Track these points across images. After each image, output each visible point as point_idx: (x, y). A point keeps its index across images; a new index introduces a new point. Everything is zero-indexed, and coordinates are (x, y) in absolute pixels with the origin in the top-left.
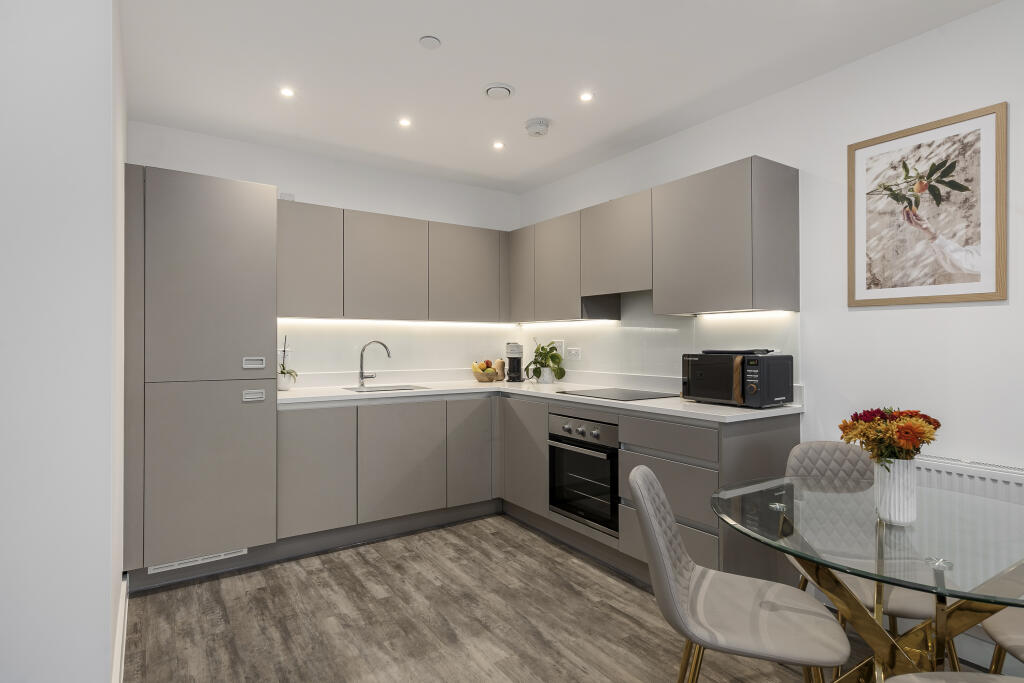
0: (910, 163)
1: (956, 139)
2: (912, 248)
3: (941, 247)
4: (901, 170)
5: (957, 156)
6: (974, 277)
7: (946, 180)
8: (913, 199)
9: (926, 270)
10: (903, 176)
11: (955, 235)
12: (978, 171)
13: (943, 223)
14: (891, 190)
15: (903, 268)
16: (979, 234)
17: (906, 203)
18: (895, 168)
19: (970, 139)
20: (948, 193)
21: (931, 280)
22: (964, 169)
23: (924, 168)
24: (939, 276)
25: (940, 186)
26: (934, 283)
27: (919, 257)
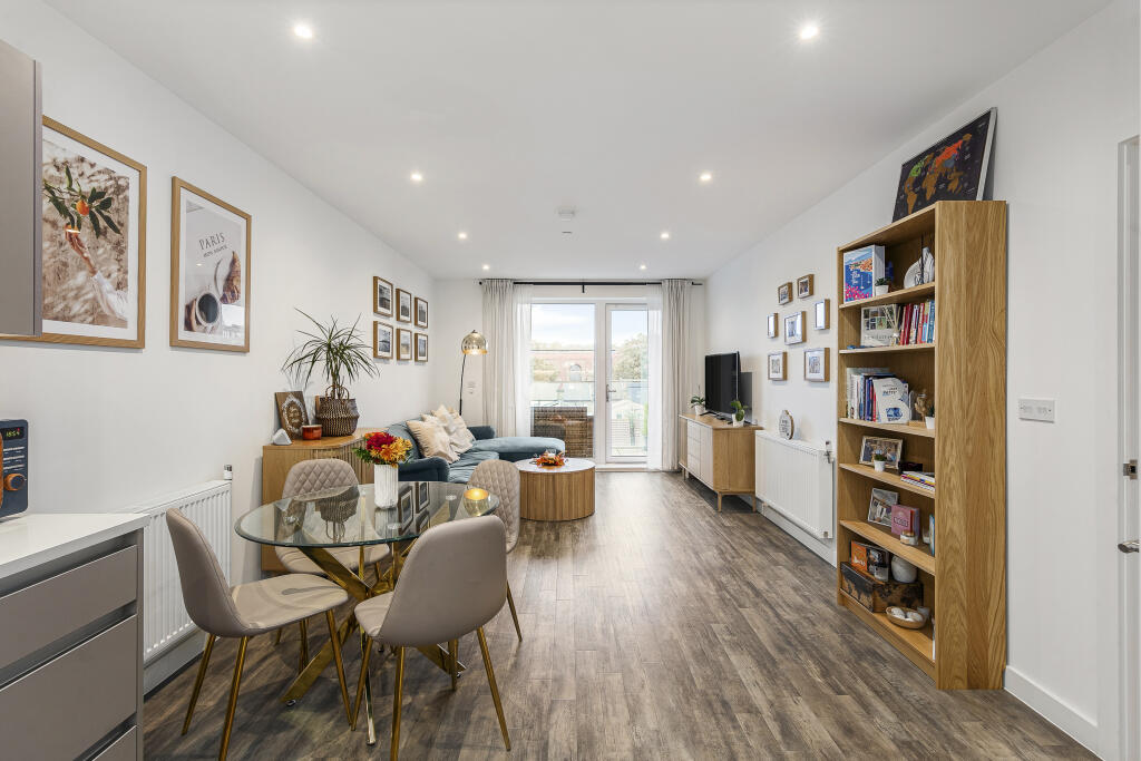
0: (75, 173)
1: (113, 175)
2: (74, 277)
3: (100, 285)
4: (64, 174)
5: (114, 193)
6: (122, 323)
7: (106, 214)
8: (75, 218)
9: (87, 307)
10: (66, 186)
11: (109, 276)
12: (127, 218)
13: (101, 259)
14: (52, 193)
15: (64, 298)
16: (126, 280)
17: (68, 220)
18: (58, 169)
19: (121, 182)
20: (105, 228)
21: (90, 319)
22: (118, 210)
23: (87, 188)
24: (98, 315)
25: (100, 218)
26: (92, 323)
27: (80, 288)
